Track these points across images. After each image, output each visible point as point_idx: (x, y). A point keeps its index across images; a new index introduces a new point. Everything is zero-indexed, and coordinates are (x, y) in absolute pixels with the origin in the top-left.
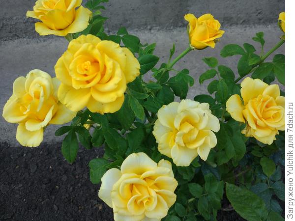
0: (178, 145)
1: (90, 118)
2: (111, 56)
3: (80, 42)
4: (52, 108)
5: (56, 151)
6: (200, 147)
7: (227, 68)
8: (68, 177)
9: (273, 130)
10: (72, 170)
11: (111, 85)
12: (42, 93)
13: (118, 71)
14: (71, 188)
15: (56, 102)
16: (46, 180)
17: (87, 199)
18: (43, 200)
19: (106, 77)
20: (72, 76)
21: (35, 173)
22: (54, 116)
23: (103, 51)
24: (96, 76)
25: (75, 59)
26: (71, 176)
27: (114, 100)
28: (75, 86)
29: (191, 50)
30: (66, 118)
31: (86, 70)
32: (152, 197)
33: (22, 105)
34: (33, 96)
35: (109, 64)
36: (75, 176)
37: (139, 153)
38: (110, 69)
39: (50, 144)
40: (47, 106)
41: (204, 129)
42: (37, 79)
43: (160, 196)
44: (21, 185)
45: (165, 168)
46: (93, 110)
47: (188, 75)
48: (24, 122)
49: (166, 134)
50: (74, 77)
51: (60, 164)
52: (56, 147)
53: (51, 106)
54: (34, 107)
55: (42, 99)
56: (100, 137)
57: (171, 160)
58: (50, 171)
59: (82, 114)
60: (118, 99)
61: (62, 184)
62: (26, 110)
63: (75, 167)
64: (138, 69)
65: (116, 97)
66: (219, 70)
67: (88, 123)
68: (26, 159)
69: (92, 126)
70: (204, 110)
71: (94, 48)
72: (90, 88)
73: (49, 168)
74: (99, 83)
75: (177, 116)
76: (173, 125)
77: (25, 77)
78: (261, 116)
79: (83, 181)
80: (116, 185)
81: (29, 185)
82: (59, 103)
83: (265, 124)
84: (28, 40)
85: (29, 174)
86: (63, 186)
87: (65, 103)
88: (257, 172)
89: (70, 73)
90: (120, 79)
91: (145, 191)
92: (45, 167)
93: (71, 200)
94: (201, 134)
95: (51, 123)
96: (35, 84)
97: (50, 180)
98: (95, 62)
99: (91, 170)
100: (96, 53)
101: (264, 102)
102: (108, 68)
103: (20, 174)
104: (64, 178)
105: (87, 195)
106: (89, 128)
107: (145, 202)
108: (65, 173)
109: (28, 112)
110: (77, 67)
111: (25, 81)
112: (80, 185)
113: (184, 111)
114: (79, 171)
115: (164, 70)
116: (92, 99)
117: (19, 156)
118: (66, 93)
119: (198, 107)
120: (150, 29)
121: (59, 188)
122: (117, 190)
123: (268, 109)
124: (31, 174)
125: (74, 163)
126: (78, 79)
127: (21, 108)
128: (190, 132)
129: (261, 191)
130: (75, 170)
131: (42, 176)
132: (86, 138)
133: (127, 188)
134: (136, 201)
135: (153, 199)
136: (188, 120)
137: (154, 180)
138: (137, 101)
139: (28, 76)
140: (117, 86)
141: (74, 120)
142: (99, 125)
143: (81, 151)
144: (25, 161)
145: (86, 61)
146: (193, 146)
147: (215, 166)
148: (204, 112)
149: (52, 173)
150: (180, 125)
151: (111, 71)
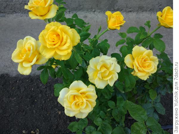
0: (99, 78)
1: (55, 62)
2: (66, 33)
3: (51, 25)
4: (37, 56)
5: (36, 80)
6: (110, 79)
7: (132, 39)
8: (42, 95)
9: (147, 73)
10: (45, 91)
11: (65, 47)
12: (31, 49)
13: (69, 41)
14: (44, 101)
15: (38, 53)
16: (29, 96)
17: (52, 108)
18: (28, 107)
19: (63, 43)
20: (47, 41)
21: (23, 92)
22: (37, 60)
23: (62, 30)
24: (58, 42)
25: (49, 33)
26: (44, 94)
27: (66, 54)
28: (48, 46)
29: (108, 30)
30: (43, 62)
31: (54, 39)
32: (84, 102)
33: (21, 54)
34: (27, 50)
35: (65, 37)
36: (46, 95)
37: (79, 81)
38: (65, 39)
39: (33, 76)
40: (34, 55)
41: (112, 71)
42: (29, 41)
43: (87, 102)
44: (15, 98)
45: (91, 89)
46: (56, 58)
47: (107, 42)
48: (22, 63)
49: (93, 72)
50: (48, 42)
51: (38, 88)
52: (36, 78)
53: (36, 55)
54: (27, 55)
55: (32, 51)
56: (60, 72)
57: (94, 85)
58: (32, 91)
59: (51, 60)
60: (68, 54)
61: (39, 99)
62: (23, 56)
63: (46, 90)
64: (79, 39)
65: (67, 53)
66: (127, 40)
67: (54, 65)
68: (18, 84)
69: (56, 67)
70: (113, 61)
71: (58, 29)
72: (55, 48)
73: (31, 89)
74: (59, 45)
75: (99, 63)
76: (97, 68)
77: (23, 39)
78: (141, 65)
79: (51, 98)
80: (66, 96)
81: (20, 98)
82: (40, 54)
83: (143, 69)
84: (22, 14)
85: (20, 92)
86: (39, 100)
87: (43, 54)
88: (147, 97)
89: (46, 40)
90: (69, 44)
91: (80, 99)
92: (29, 89)
93: (44, 108)
94: (110, 73)
95: (35, 64)
96: (28, 43)
97: (32, 96)
98: (58, 35)
99: (55, 89)
100: (59, 31)
101: (143, 59)
102: (64, 39)
103: (15, 92)
104: (40, 95)
105: (53, 105)
106: (55, 68)
107: (80, 104)
108: (41, 93)
109: (24, 58)
110: (49, 37)
111: (23, 42)
112: (49, 100)
113: (102, 61)
114: (48, 92)
115: (95, 39)
116: (56, 53)
117: (15, 82)
118: (44, 49)
119: (110, 59)
120: (94, 12)
121: (37, 101)
122: (67, 98)
123: (145, 62)
124: (21, 92)
125: (46, 88)
126: (50, 43)
127: (20, 55)
128: (105, 72)
129: (148, 108)
130: (46, 91)
131: (28, 94)
132: (53, 73)
133: (72, 97)
134: (76, 104)
135: (84, 103)
136: (104, 66)
137: (85, 94)
138: (79, 55)
139: (25, 39)
140: (68, 48)
141: (47, 62)
142: (60, 67)
143: (50, 81)
144: (18, 85)
145: (54, 35)
146: (106, 79)
147: (124, 92)
148: (112, 62)
149: (33, 93)
150: (101, 68)
151: (65, 40)
